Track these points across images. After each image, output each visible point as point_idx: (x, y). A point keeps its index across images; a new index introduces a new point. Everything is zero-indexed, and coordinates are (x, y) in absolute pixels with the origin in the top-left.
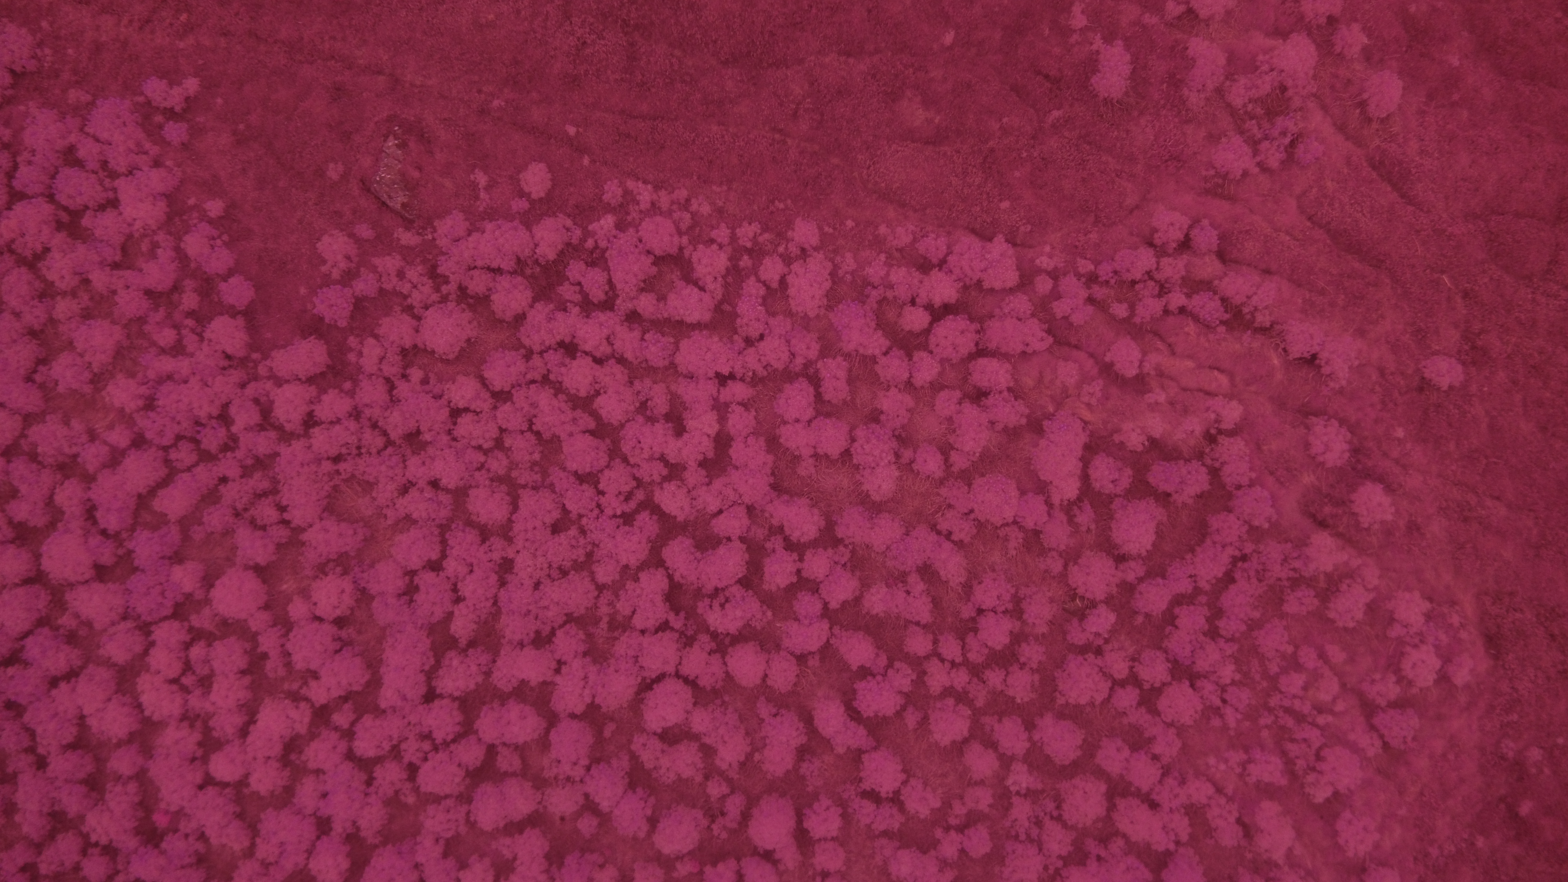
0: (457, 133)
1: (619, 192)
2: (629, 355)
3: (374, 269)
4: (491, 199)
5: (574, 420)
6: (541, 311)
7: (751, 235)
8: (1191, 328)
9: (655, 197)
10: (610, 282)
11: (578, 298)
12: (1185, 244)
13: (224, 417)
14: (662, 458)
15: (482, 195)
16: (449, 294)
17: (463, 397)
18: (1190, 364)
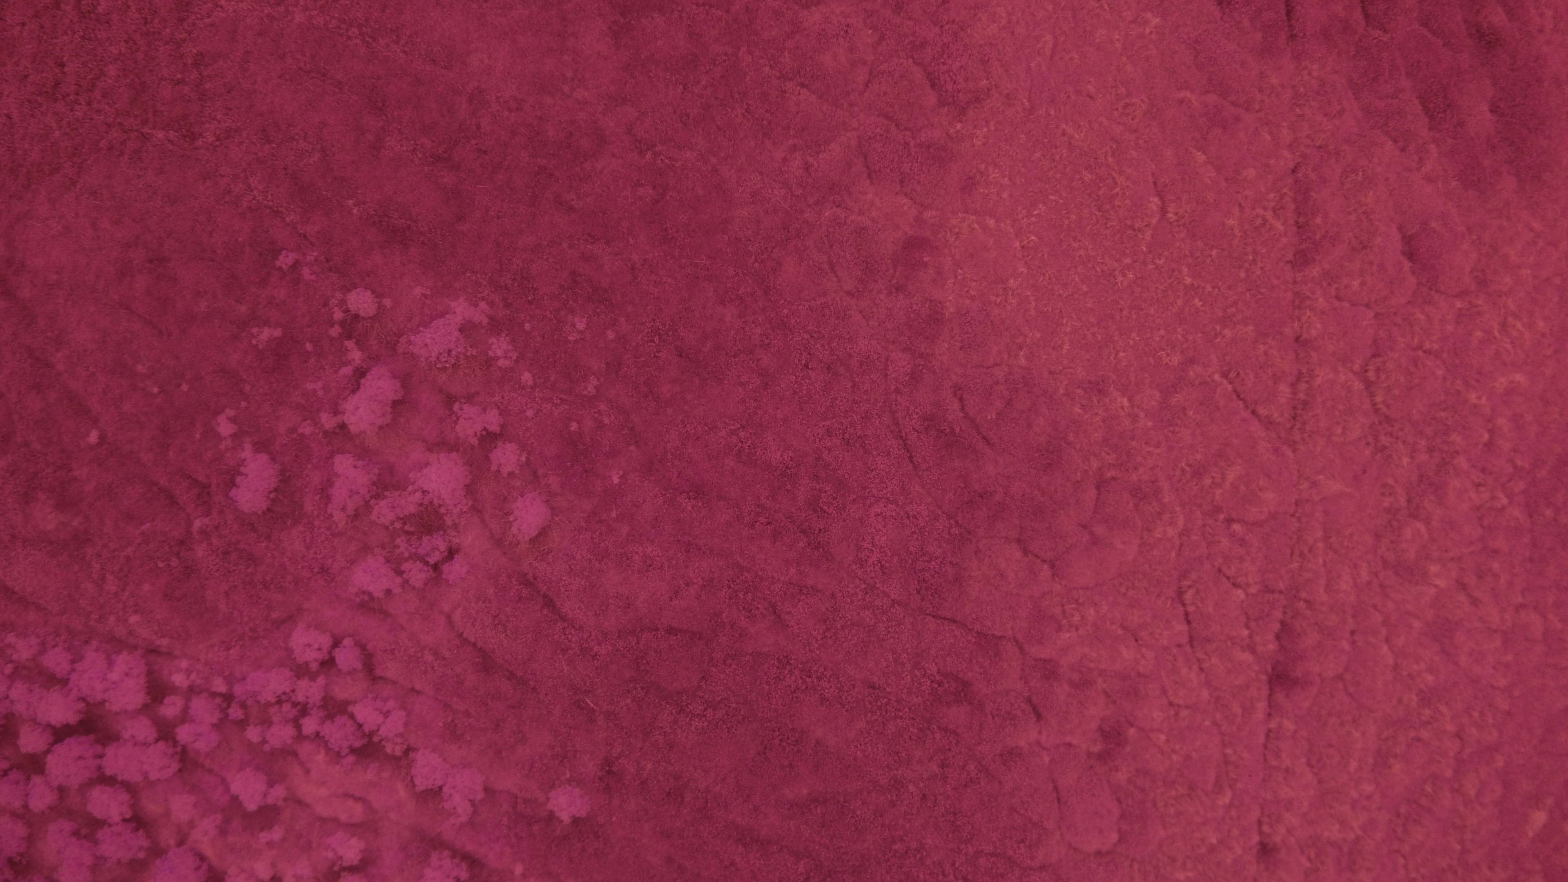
8: (321, 757)
12: (328, 663)
18: (324, 792)
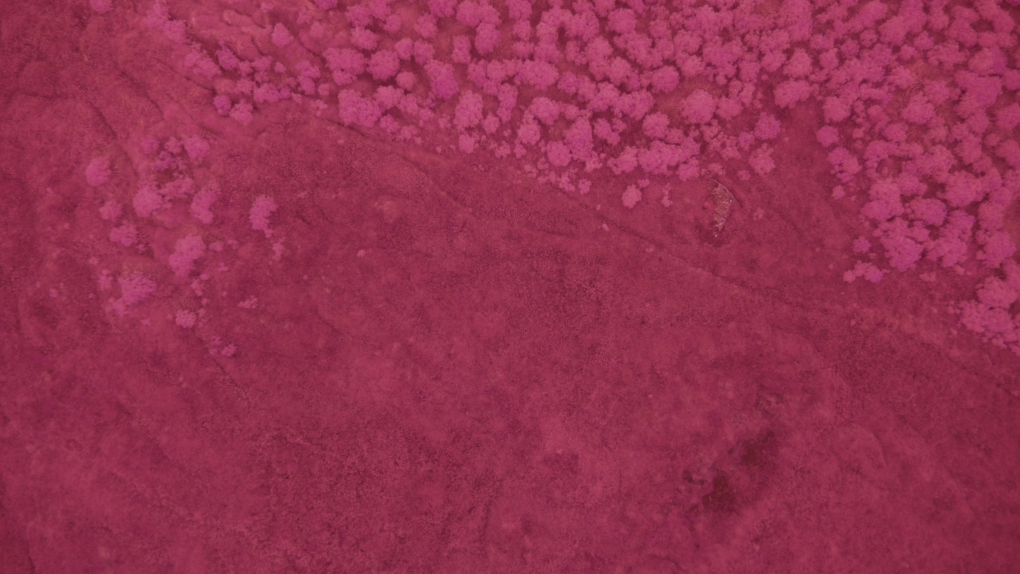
0: (678, 232)
1: (580, 186)
2: (587, 78)
3: (740, 150)
4: (662, 190)
5: (626, 42)
6: (638, 114)
7: (501, 148)
8: (239, 49)
9: (558, 179)
10: (593, 127)
11: (614, 120)
13: (842, 58)
14: (574, 13)
15: (667, 193)
16: (695, 130)
17: (693, 61)
